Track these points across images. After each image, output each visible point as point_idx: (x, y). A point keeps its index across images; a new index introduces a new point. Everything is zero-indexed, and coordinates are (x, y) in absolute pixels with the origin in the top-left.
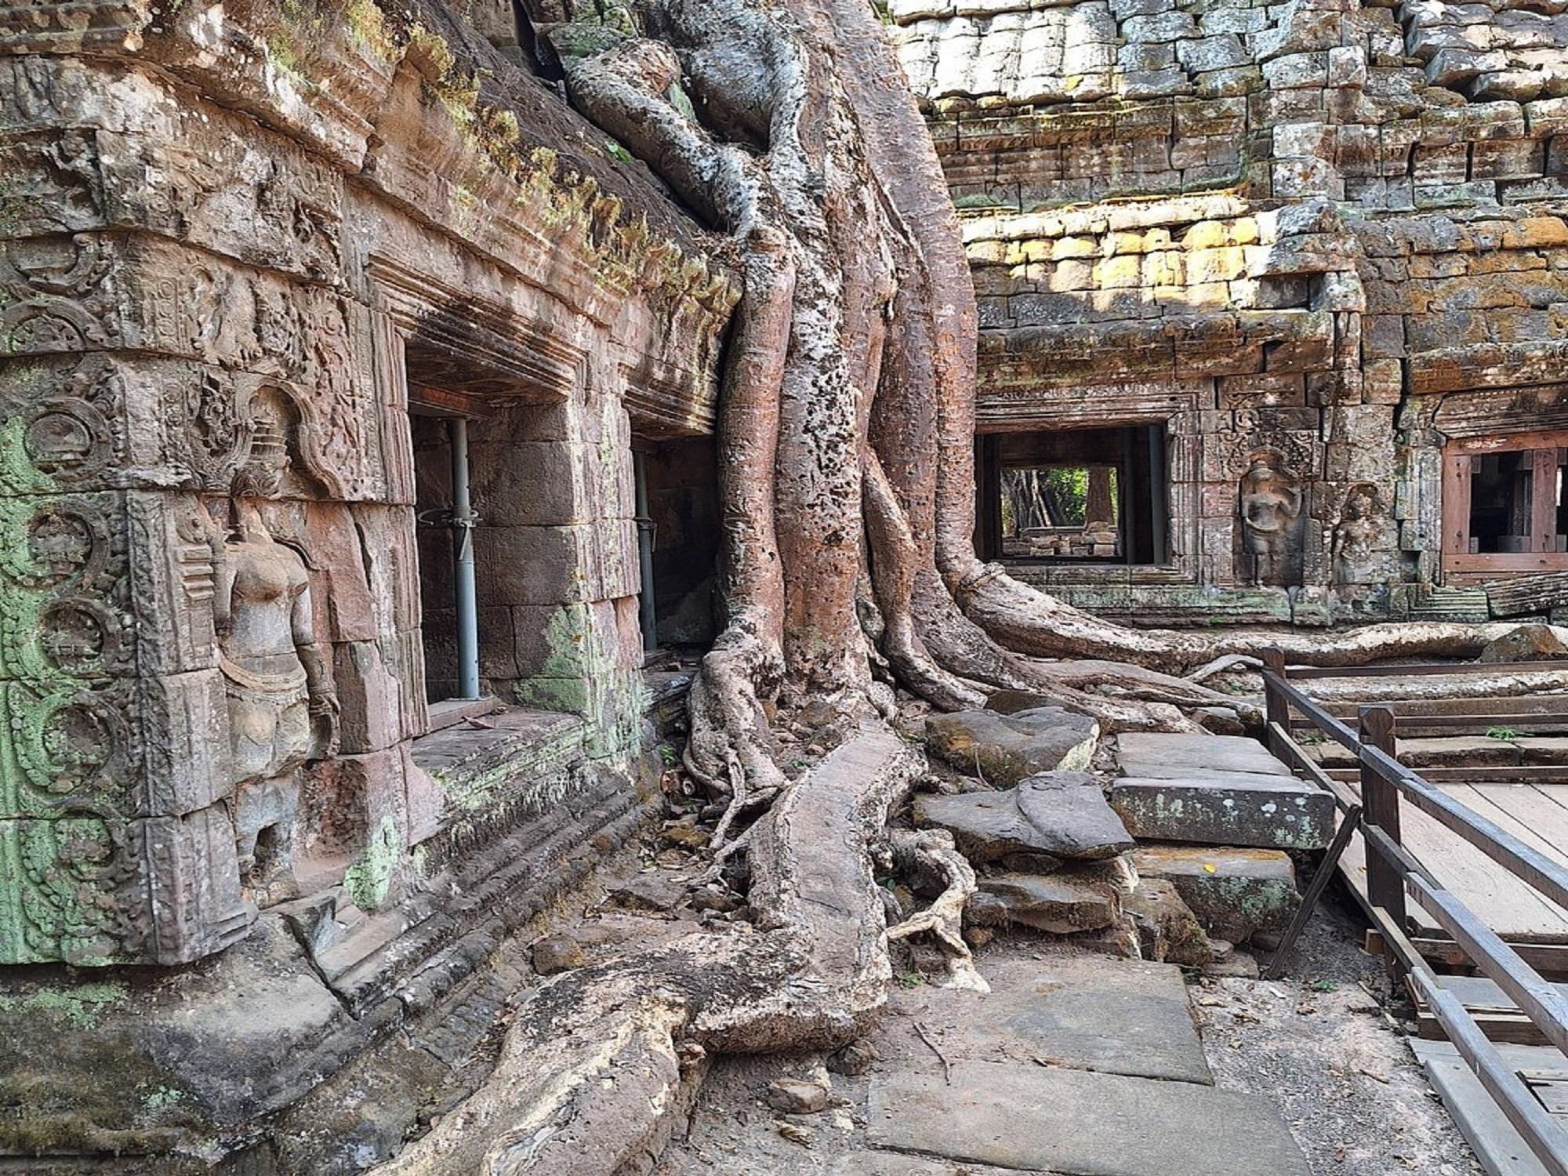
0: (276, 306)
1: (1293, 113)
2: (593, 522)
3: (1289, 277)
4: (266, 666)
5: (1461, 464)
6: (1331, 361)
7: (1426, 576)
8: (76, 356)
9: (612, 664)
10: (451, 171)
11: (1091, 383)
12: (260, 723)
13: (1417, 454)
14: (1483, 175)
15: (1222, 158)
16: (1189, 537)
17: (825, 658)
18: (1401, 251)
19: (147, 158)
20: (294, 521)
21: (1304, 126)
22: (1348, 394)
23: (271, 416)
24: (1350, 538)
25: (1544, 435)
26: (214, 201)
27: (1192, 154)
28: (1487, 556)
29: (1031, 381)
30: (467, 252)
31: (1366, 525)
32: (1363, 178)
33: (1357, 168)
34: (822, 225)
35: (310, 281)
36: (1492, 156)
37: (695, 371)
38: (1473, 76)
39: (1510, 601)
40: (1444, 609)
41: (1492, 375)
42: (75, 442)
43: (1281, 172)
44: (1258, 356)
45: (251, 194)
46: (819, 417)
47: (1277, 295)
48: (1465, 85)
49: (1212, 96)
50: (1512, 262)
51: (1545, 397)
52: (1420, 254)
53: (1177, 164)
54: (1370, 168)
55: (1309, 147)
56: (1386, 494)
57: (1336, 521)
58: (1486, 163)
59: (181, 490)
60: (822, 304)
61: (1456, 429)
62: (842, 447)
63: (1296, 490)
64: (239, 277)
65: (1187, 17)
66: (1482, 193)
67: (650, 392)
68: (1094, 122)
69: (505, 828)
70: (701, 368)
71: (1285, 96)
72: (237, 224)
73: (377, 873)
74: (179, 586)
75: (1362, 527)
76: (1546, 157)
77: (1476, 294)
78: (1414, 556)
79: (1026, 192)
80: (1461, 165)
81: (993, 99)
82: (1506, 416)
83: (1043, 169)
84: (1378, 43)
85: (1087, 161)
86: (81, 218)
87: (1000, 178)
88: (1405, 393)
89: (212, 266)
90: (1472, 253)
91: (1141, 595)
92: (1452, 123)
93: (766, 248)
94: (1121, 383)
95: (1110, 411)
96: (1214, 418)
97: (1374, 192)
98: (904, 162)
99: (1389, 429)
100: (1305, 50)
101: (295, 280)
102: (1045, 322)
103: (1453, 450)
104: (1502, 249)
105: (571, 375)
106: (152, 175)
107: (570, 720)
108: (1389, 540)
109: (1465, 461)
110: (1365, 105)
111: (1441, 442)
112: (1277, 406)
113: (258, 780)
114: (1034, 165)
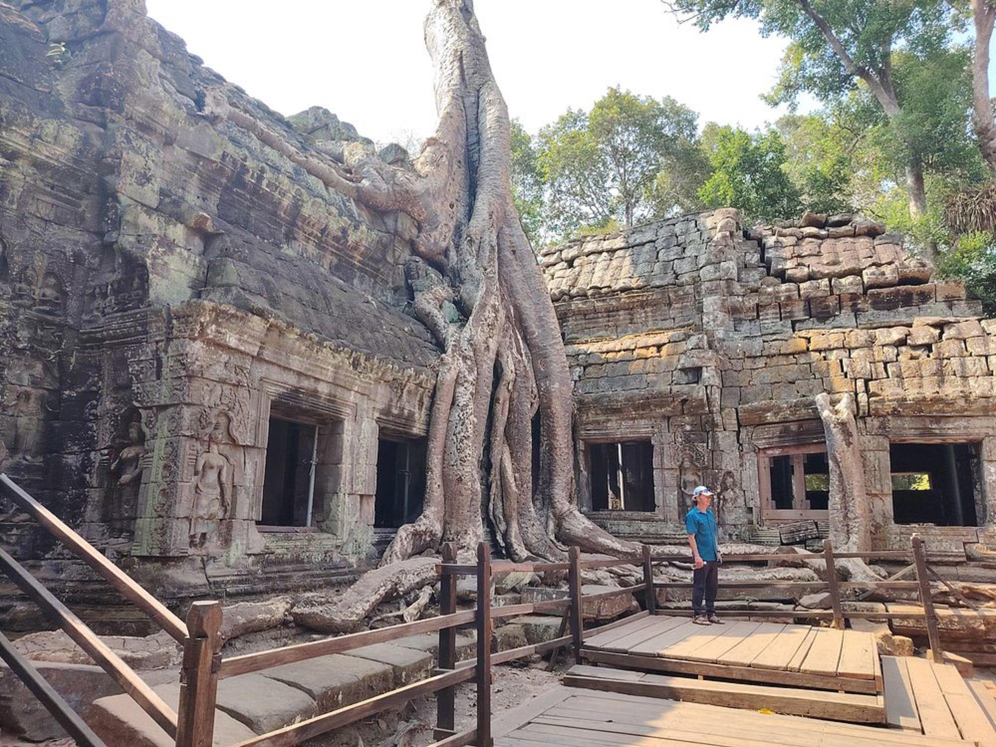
0: (227, 392)
1: (711, 292)
2: (352, 464)
3: (690, 369)
4: (209, 487)
5: (765, 462)
6: (707, 409)
7: (755, 522)
8: (178, 405)
9: (355, 519)
10: (292, 351)
11: (623, 419)
12: (204, 502)
13: (747, 456)
14: (786, 318)
15: (688, 313)
16: (661, 497)
17: (457, 533)
18: (741, 356)
19: (197, 359)
20: (226, 450)
21: (714, 297)
22: (717, 425)
23: (223, 420)
24: (725, 500)
25: (797, 446)
26: (213, 367)
27: (677, 311)
28: (779, 511)
29: (602, 418)
30: (299, 374)
31: (732, 493)
32: (741, 320)
33: (738, 316)
34: (472, 354)
35: (238, 385)
36: (789, 309)
37: (416, 410)
38: (784, 271)
39: (789, 536)
40: (763, 539)
41: (769, 416)
42: (175, 424)
43: (705, 319)
44: (680, 407)
45: (223, 365)
46: (459, 429)
47: (686, 378)
48: (782, 276)
49: (681, 285)
50: (783, 361)
51: (794, 427)
52: (748, 357)
53: (672, 316)
54: (742, 316)
55: (716, 307)
56: (737, 476)
57: (719, 491)
58: (786, 312)
59: (192, 437)
60: (466, 385)
61: (761, 444)
62: (465, 441)
63: (700, 474)
64: (219, 385)
65: (680, 249)
66: (786, 327)
67: (391, 418)
68: (640, 298)
69: (288, 562)
70: (420, 409)
71: (707, 284)
72: (218, 372)
73: (232, 555)
74: (187, 460)
75: (729, 494)
76: (810, 308)
77: (768, 376)
78: (750, 510)
79: (619, 329)
80: (777, 314)
81: (606, 290)
82: (780, 437)
83: (625, 319)
84: (748, 257)
85: (640, 315)
86: (183, 373)
87: (610, 324)
88: (739, 426)
89: (209, 383)
90: (768, 356)
91: (644, 526)
92: (770, 294)
93: (445, 364)
94: (633, 419)
95: (630, 433)
96: (668, 437)
97: (745, 327)
98: (543, 323)
99: (736, 443)
100: (713, 263)
101: (234, 385)
102: (608, 390)
103: (762, 455)
104: (780, 355)
105: (349, 411)
106: (197, 363)
107: (330, 536)
108: (741, 501)
109: (767, 460)
110: (737, 288)
111: (758, 451)
112: (691, 431)
113: (202, 518)
114: (621, 318)
